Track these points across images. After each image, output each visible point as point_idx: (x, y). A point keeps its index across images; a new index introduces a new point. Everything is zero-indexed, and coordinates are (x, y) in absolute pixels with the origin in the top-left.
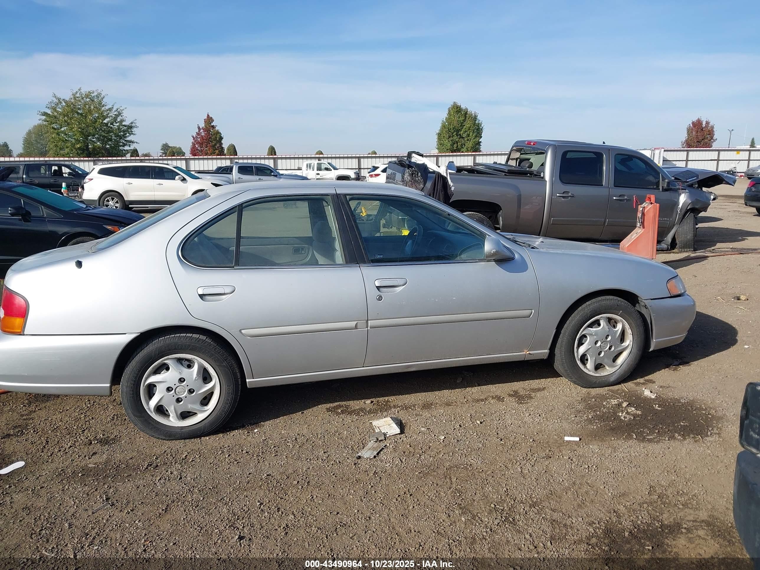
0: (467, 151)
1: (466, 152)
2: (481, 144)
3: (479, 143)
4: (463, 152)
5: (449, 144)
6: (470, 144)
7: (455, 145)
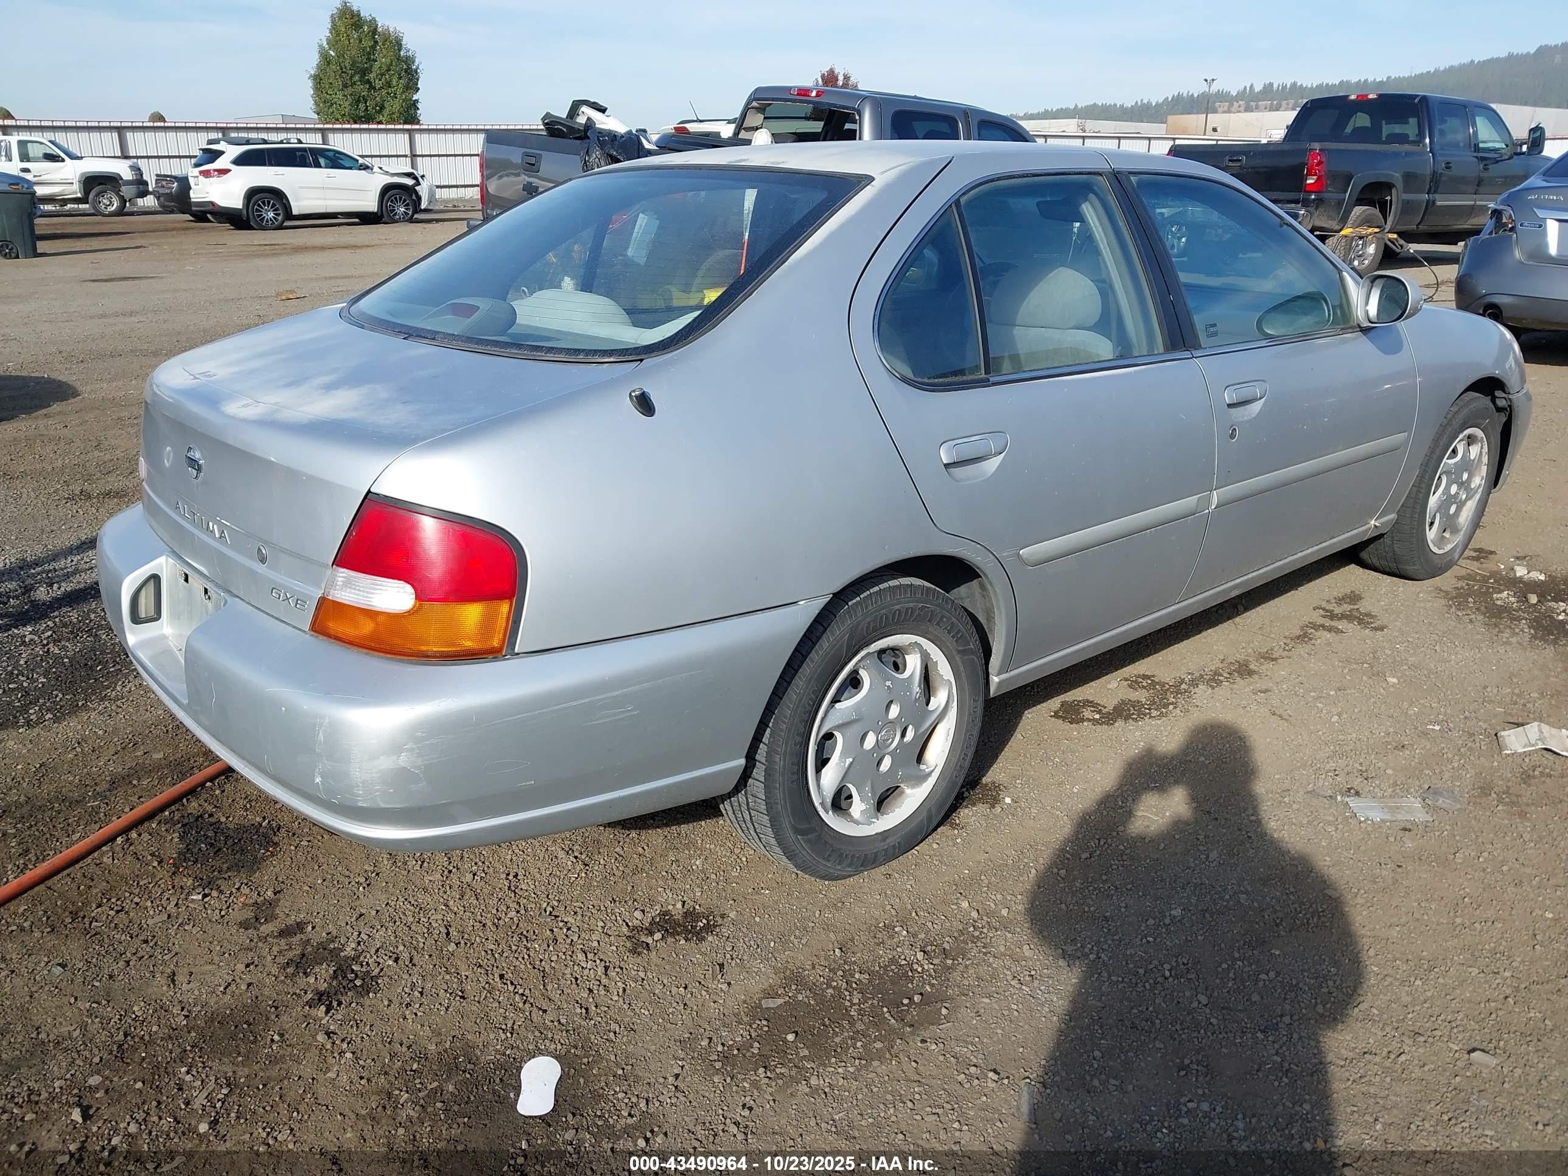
0: (392, 121)
1: (388, 123)
2: (419, 105)
3: (414, 105)
4: (380, 123)
5: (348, 103)
6: (395, 106)
7: (362, 106)
